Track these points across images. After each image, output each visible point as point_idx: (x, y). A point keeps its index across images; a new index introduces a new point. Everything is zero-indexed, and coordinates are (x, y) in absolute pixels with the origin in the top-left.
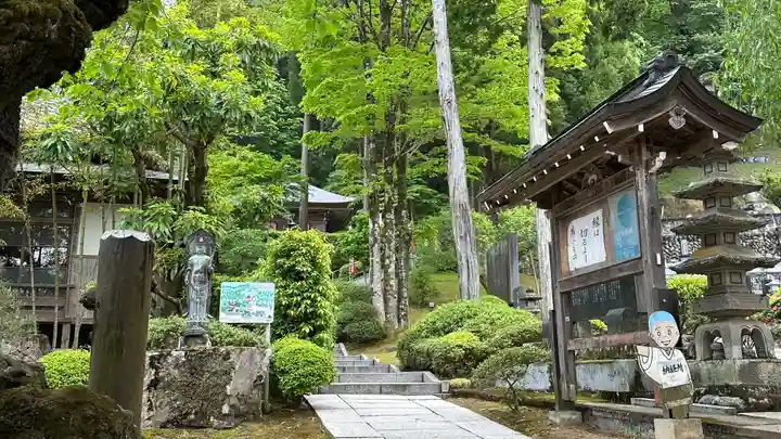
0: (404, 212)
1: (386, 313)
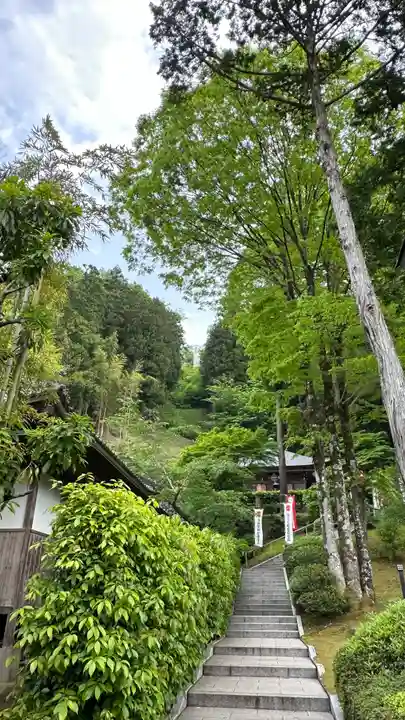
1: (346, 579)
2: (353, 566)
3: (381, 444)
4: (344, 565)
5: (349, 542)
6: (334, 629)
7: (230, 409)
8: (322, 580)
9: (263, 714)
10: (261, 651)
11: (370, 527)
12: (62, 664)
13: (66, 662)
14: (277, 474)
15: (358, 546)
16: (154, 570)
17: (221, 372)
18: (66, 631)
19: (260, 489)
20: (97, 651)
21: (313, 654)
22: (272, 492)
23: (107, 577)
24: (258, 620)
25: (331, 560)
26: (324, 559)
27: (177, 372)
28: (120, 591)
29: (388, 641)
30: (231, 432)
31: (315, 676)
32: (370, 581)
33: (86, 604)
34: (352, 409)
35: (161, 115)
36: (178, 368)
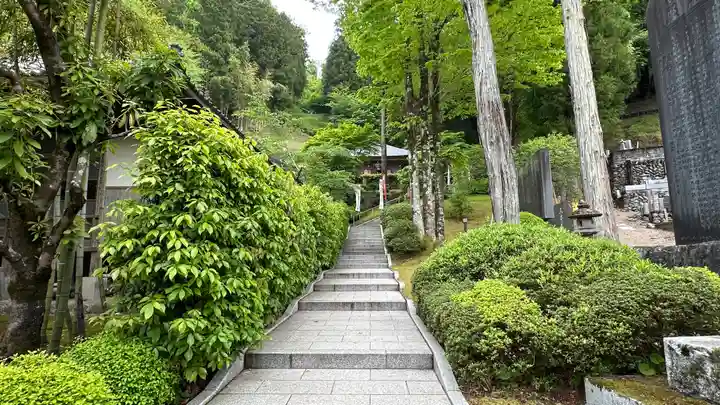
1: (425, 229)
2: (431, 220)
3: (460, 141)
4: (425, 219)
5: (430, 203)
6: (413, 261)
8: (408, 229)
9: (356, 313)
10: (359, 275)
11: (446, 198)
12: (143, 272)
13: (149, 270)
14: (380, 162)
16: (250, 198)
17: (339, 82)
18: (149, 243)
19: (367, 173)
20: (178, 259)
21: (397, 275)
22: (375, 175)
23: (188, 195)
24: (359, 258)
25: (416, 216)
26: (410, 214)
27: (303, 83)
28: (202, 207)
29: (456, 258)
30: (343, 128)
31: (398, 289)
32: (442, 230)
33: (169, 220)
36: (304, 78)
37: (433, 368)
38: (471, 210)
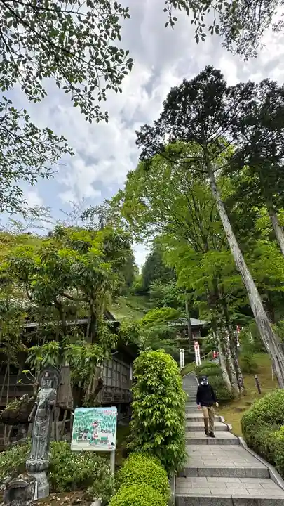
0: (230, 326)
1: (231, 384)
2: (234, 377)
4: (230, 377)
5: (232, 365)
6: (229, 408)
7: (159, 296)
10: (199, 419)
12: (156, 423)
14: (187, 329)
15: (235, 366)
17: (155, 278)
18: (155, 410)
20: (170, 417)
21: (223, 420)
22: (185, 339)
25: (224, 374)
26: (220, 374)
29: (266, 411)
31: (227, 429)
32: (242, 384)
33: (161, 399)
34: (228, 300)
35: (138, 171)
36: (133, 275)
37: (270, 477)
38: (256, 366)
